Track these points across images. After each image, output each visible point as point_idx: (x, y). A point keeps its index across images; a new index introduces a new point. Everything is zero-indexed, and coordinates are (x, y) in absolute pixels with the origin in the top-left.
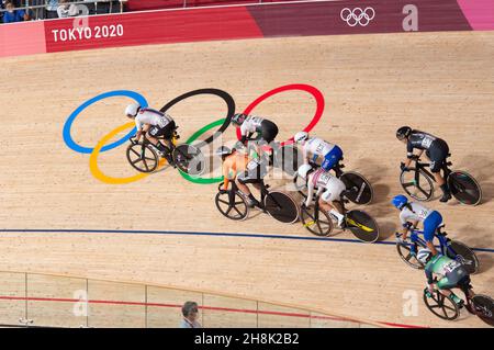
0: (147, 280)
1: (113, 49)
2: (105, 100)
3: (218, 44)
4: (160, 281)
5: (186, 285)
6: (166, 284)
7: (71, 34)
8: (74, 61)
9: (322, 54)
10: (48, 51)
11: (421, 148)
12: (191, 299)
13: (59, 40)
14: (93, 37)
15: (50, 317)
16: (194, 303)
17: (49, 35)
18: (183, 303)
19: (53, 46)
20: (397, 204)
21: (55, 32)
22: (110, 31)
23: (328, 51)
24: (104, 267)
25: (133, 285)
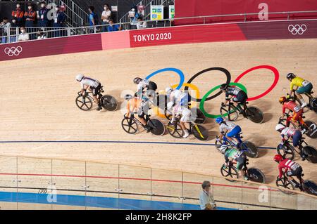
0: (183, 169)
1: (166, 46)
2: (161, 73)
3: (222, 43)
4: (190, 170)
5: (203, 172)
6: (193, 171)
7: (144, 38)
8: (145, 52)
9: (278, 49)
10: (132, 47)
11: (232, 95)
12: (207, 180)
13: (137, 41)
14: (155, 40)
15: (131, 188)
16: (208, 182)
17: (132, 38)
18: (202, 182)
19: (134, 44)
20: (218, 122)
21: (135, 36)
22: (164, 36)
23: (281, 48)
24: (160, 162)
25: (175, 171)
